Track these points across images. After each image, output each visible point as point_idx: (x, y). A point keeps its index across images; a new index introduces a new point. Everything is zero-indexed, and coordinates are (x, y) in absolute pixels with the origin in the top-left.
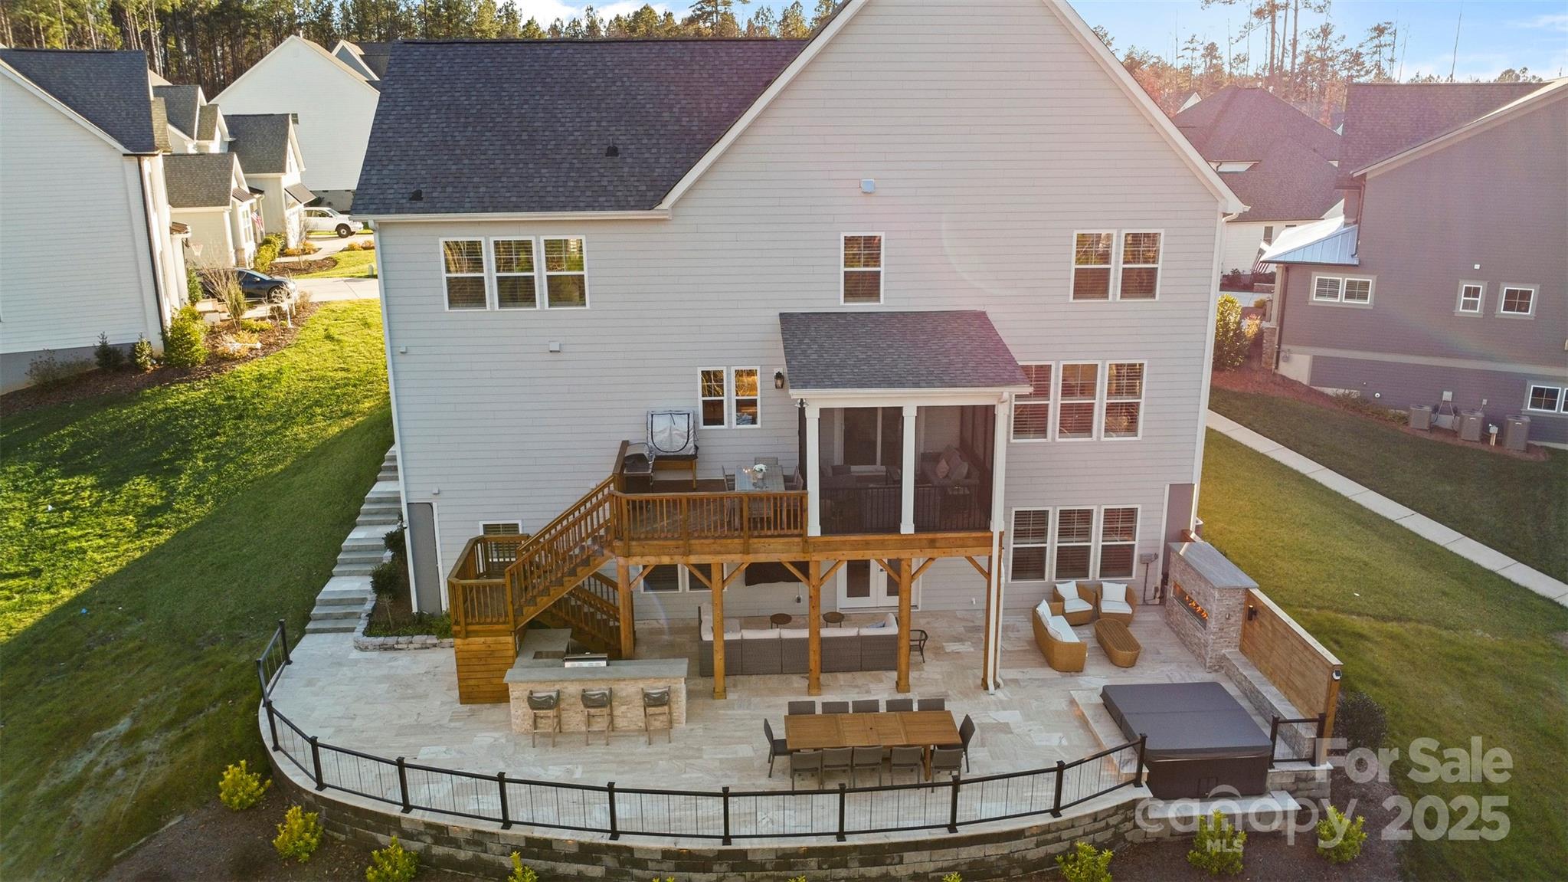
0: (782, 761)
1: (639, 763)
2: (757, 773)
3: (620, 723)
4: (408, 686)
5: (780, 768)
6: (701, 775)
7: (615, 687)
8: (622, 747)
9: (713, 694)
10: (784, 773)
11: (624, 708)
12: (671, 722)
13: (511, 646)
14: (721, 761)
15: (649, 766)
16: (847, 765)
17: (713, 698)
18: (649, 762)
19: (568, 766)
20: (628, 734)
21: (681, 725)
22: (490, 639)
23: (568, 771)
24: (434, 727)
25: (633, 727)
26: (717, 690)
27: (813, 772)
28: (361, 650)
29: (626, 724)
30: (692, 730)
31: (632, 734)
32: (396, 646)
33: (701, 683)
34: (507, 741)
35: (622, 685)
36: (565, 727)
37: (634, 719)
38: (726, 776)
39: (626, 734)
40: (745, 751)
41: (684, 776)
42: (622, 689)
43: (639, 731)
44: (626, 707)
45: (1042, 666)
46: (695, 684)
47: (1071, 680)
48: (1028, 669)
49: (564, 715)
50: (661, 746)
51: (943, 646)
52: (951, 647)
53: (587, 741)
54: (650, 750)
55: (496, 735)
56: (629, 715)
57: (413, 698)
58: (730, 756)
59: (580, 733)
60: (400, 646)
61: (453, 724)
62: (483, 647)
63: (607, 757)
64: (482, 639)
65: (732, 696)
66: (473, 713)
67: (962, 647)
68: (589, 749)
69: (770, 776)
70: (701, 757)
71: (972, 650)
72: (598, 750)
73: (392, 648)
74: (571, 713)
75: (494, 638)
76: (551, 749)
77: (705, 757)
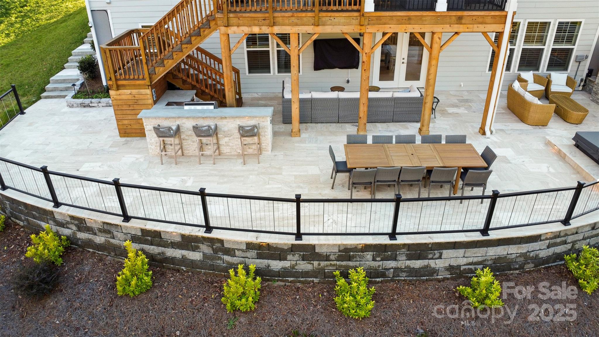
0: (342, 177)
1: (235, 177)
2: (323, 186)
3: (225, 149)
4: (90, 127)
5: (340, 182)
6: (280, 186)
7: (220, 123)
8: (224, 166)
9: (291, 134)
10: (343, 186)
11: (226, 139)
12: (260, 150)
13: (150, 96)
14: (296, 176)
15: (242, 179)
16: (394, 181)
17: (291, 136)
18: (242, 176)
19: (183, 178)
20: (230, 157)
21: (268, 152)
22: (134, 91)
23: (183, 181)
24: (98, 151)
25: (234, 153)
26: (294, 131)
27: (367, 185)
28: (70, 107)
29: (228, 151)
30: (276, 155)
31: (232, 157)
32: (91, 105)
33: (283, 127)
34: (145, 160)
35: (225, 122)
36: (185, 152)
37: (235, 147)
38: (299, 187)
39: (229, 158)
40: (314, 170)
41: (268, 186)
42: (225, 125)
43: (238, 156)
44: (228, 138)
45: (517, 122)
46: (279, 128)
47: (540, 130)
48: (508, 124)
49: (185, 143)
50: (252, 165)
51: (446, 110)
52: (451, 110)
53: (200, 161)
54: (244, 168)
55: (138, 156)
56: (231, 144)
57: (91, 133)
58: (302, 174)
59: (195, 156)
60: (93, 105)
61: (111, 149)
62: (130, 97)
63: (212, 172)
64: (129, 91)
65: (304, 135)
66: (126, 143)
67: (459, 110)
68: (201, 167)
69: (332, 188)
70: (281, 174)
71: (466, 112)
72: (207, 167)
73: (89, 106)
74: (189, 142)
75: (137, 91)
76: (174, 165)
77: (283, 173)
